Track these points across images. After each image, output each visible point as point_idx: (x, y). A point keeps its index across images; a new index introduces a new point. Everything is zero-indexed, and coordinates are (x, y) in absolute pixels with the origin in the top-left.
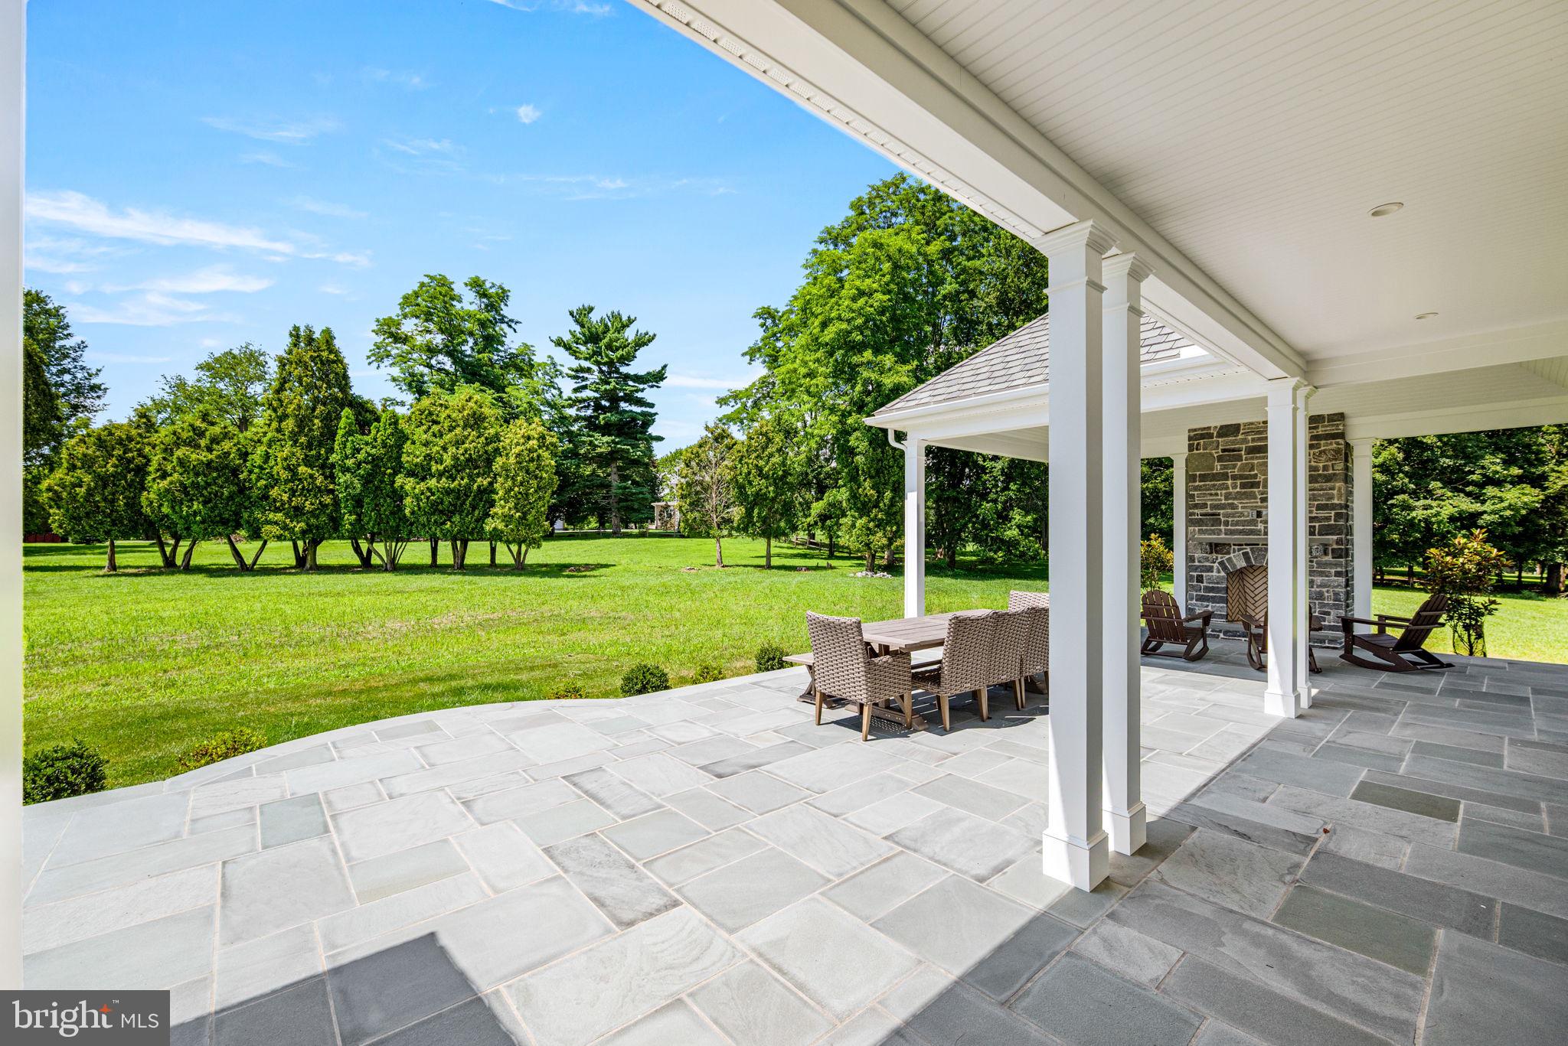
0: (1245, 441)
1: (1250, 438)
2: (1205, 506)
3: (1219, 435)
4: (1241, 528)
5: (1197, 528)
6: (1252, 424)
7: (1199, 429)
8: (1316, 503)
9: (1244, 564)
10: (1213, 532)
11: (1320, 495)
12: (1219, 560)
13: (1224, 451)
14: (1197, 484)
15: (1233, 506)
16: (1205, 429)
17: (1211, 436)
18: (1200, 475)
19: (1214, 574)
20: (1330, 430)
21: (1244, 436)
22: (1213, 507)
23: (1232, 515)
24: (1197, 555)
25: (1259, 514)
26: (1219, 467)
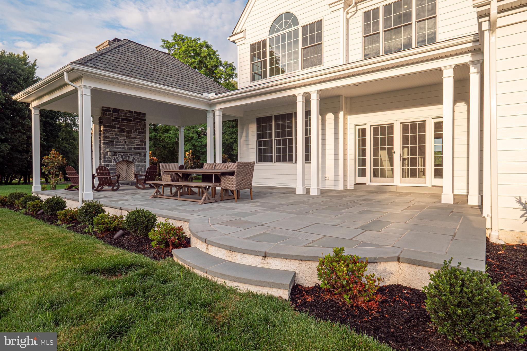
0: (121, 116)
2: (108, 137)
3: (113, 112)
4: (120, 146)
5: (106, 146)
6: (123, 110)
7: (107, 108)
9: (121, 160)
10: (112, 148)
11: (141, 138)
12: (114, 158)
13: (114, 118)
14: (106, 129)
15: (117, 138)
17: (110, 111)
18: (107, 125)
19: (112, 163)
20: (143, 118)
21: (121, 114)
22: (112, 138)
23: (117, 142)
24: (106, 156)
25: (126, 142)
26: (113, 124)
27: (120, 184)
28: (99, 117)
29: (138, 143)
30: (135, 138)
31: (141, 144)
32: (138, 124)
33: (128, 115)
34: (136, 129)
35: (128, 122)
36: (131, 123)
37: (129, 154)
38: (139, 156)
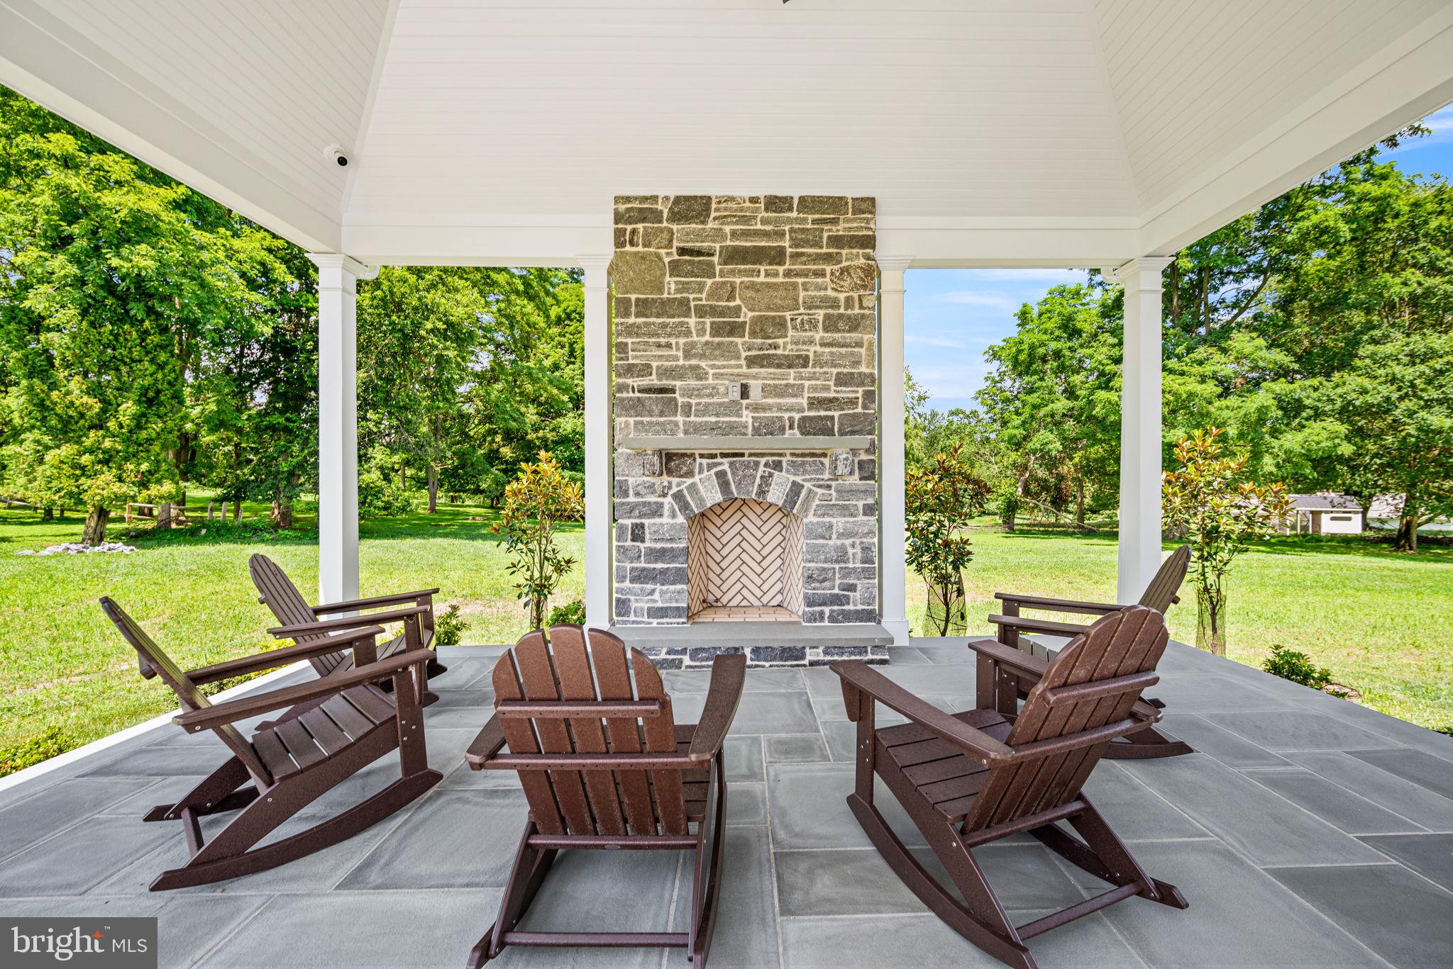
0: (719, 234)
1: (727, 229)
2: (645, 370)
3: (675, 217)
4: (713, 419)
5: (631, 420)
6: (732, 199)
7: (636, 197)
8: (835, 371)
9: (719, 497)
10: (663, 428)
11: (842, 356)
12: (674, 490)
13: (682, 251)
14: (632, 320)
15: (699, 373)
16: (645, 199)
17: (657, 216)
18: (637, 301)
19: (663, 520)
20: (858, 230)
21: (717, 224)
22: (663, 373)
23: (697, 392)
24: (631, 480)
25: (745, 391)
26: (673, 286)
27: (684, 651)
29: (827, 388)
30: (805, 362)
31: (846, 393)
32: (822, 274)
33: (765, 222)
34: (811, 304)
35: (762, 268)
36: (781, 269)
37: (763, 460)
38: (827, 476)
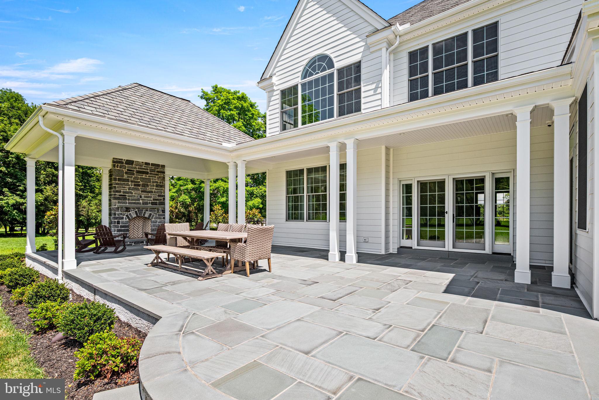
0: (136, 168)
1: (137, 167)
2: (120, 192)
3: (126, 163)
4: (134, 201)
5: (117, 201)
6: (138, 162)
7: (118, 159)
8: (158, 194)
9: (135, 216)
10: (124, 203)
11: (159, 191)
12: (126, 214)
13: (128, 170)
14: (117, 182)
15: (131, 193)
16: (120, 159)
17: (123, 163)
18: (118, 178)
19: (124, 220)
20: (162, 170)
21: (135, 166)
22: (124, 192)
23: (131, 196)
24: (117, 212)
25: (141, 197)
26: (126, 176)
27: (133, 243)
28: (110, 169)
29: (156, 197)
30: (152, 192)
31: (160, 198)
32: (155, 177)
33: (144, 167)
34: (153, 182)
35: (144, 175)
36: (148, 175)
37: (144, 209)
38: (156, 212)
